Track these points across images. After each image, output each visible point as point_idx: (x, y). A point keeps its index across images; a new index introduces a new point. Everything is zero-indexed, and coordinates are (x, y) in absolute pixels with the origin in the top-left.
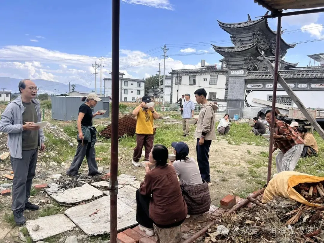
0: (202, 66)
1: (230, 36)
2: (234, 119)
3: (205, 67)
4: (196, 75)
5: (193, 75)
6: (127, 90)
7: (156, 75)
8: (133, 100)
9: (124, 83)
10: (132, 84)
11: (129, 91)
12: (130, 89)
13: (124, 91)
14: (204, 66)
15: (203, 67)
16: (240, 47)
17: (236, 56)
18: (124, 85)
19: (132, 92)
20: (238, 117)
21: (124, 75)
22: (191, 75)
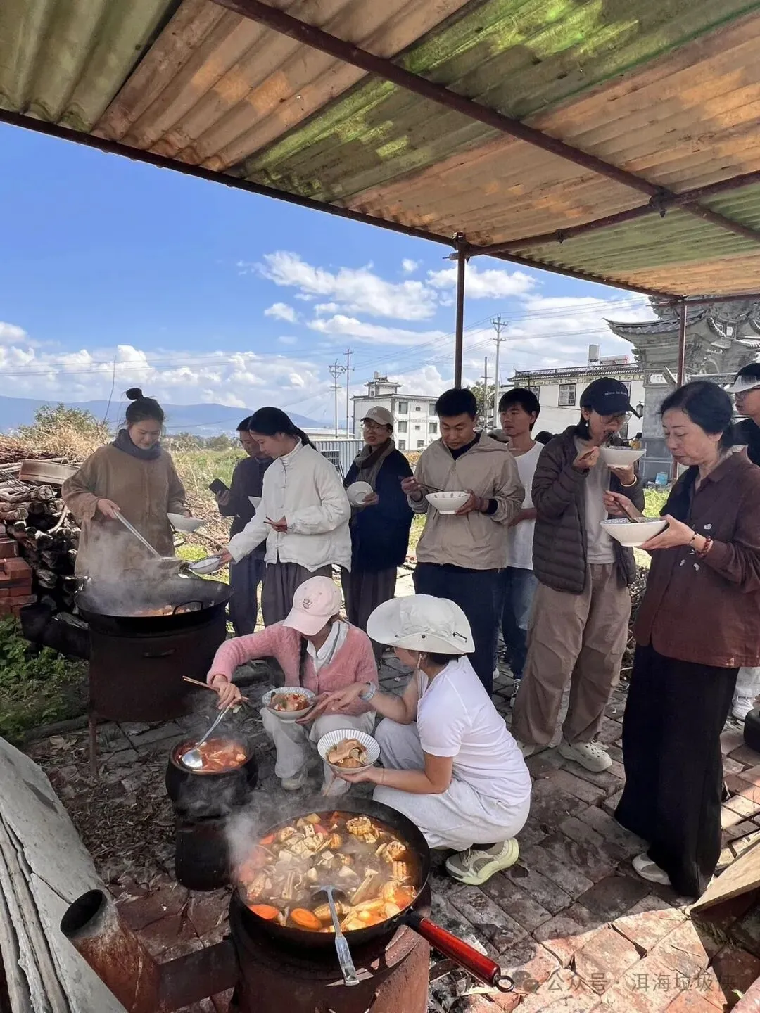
0: (591, 361)
1: (649, 298)
2: (657, 482)
3: (598, 363)
4: (575, 382)
5: (569, 382)
6: (406, 422)
7: (477, 383)
8: (419, 446)
9: (400, 406)
10: (418, 409)
11: (411, 426)
12: (415, 421)
13: (399, 426)
14: (595, 361)
15: (594, 364)
16: (671, 321)
17: (661, 342)
18: (400, 410)
19: (418, 427)
20: (666, 477)
21: (398, 388)
22: (564, 382)
